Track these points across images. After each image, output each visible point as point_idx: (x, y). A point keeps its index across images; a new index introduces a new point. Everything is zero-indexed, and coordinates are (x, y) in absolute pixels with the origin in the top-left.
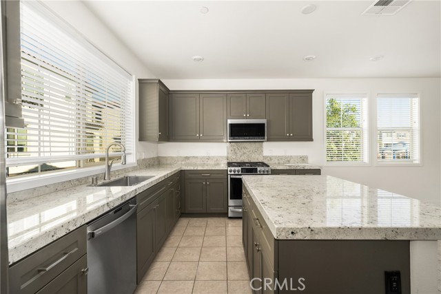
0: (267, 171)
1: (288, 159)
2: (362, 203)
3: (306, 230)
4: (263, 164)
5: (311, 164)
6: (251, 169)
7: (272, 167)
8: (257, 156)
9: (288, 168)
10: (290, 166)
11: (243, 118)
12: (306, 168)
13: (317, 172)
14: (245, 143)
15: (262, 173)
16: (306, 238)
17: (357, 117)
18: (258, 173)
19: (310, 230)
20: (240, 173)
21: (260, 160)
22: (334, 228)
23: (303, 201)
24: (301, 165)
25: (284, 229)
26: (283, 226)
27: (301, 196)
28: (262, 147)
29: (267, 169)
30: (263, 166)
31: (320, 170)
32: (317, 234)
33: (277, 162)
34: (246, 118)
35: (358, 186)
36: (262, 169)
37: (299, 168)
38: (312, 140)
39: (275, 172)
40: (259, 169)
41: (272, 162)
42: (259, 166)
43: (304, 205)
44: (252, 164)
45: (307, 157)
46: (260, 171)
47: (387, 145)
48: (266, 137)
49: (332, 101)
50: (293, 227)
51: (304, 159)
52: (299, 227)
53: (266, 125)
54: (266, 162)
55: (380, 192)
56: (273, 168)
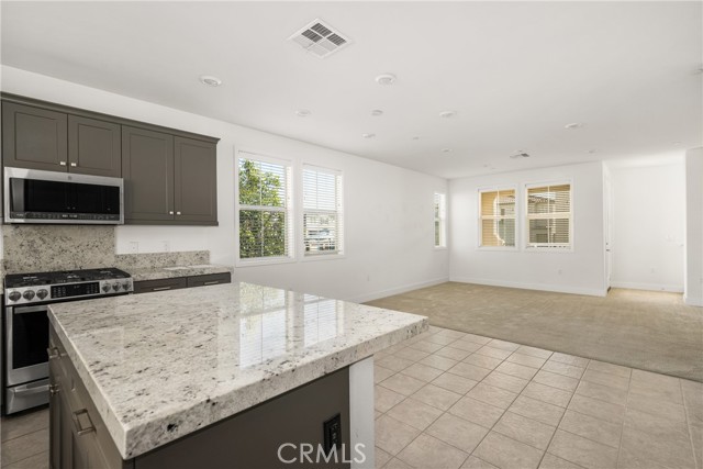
0: (125, 286)
1: (172, 259)
2: (287, 316)
3: (201, 408)
4: (116, 273)
5: (216, 263)
6: (82, 286)
7: (136, 277)
8: (100, 256)
9: (171, 275)
10: (176, 272)
11: (61, 169)
12: (206, 273)
13: (224, 278)
14: (63, 228)
15: (112, 291)
16: (202, 426)
17: (280, 193)
18: (102, 292)
19: (210, 404)
20: (48, 298)
21: (109, 263)
22: (254, 385)
23: (197, 342)
24: (197, 268)
25: (149, 425)
26: (147, 419)
27: (194, 331)
28: (112, 235)
29: (122, 281)
30: (114, 277)
31: (229, 274)
32: (224, 407)
33: (149, 266)
34: (68, 169)
35: (281, 293)
36: (112, 282)
37: (192, 274)
38: (216, 224)
39: (144, 287)
40: (102, 283)
41: (139, 266)
42: (104, 277)
43: (199, 351)
44: (83, 274)
45: (207, 254)
46: (105, 289)
47: (311, 233)
48: (122, 216)
49: (247, 165)
50: (170, 413)
51: (202, 257)
52: (187, 406)
53: (122, 191)
54: (122, 266)
55: (307, 297)
56: (139, 279)
